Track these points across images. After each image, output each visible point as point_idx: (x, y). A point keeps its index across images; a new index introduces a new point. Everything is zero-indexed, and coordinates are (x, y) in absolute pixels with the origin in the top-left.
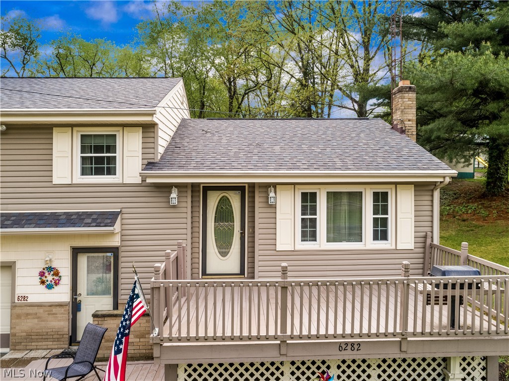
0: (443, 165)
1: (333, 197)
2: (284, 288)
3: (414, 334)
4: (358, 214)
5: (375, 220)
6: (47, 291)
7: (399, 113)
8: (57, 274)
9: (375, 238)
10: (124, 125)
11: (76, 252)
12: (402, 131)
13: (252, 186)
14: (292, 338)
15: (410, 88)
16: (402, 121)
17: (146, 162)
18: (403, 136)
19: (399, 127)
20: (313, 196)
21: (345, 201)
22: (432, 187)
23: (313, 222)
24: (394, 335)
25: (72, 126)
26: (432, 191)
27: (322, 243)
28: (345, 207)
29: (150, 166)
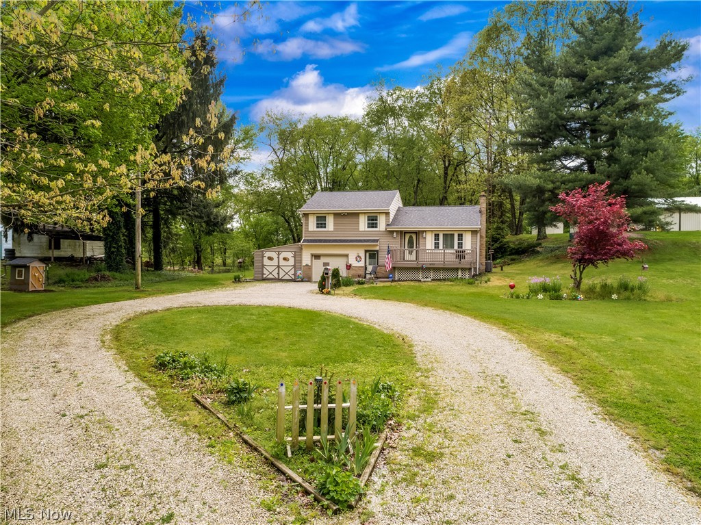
1: (445, 235)
4: (453, 241)
5: (458, 242)
6: (358, 263)
7: (481, 205)
8: (360, 258)
9: (458, 248)
10: (380, 213)
11: (366, 251)
12: (480, 212)
13: (419, 231)
17: (386, 224)
20: (438, 235)
21: (449, 236)
22: (477, 232)
23: (438, 243)
24: (442, 262)
25: (365, 213)
27: (441, 250)
28: (449, 239)
29: (388, 225)
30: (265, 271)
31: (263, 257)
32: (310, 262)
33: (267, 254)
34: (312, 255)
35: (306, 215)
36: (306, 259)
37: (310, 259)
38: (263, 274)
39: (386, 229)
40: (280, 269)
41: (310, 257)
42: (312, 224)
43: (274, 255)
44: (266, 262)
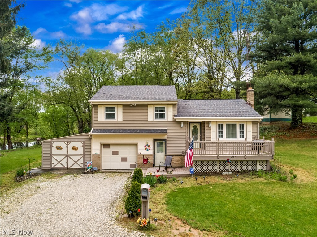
0: (260, 116)
1: (228, 125)
2: (218, 143)
3: (248, 154)
4: (235, 131)
5: (240, 132)
6: (147, 151)
7: (248, 98)
8: (149, 147)
9: (240, 137)
10: (167, 104)
11: (155, 140)
12: (250, 105)
13: (204, 122)
14: (220, 154)
15: (252, 90)
16: (250, 101)
17: (174, 115)
18: (250, 106)
19: (249, 103)
20: (222, 125)
21: (231, 126)
22: (257, 122)
23: (222, 132)
24: (243, 154)
25: (153, 104)
26: (257, 123)
27: (224, 139)
28: (231, 128)
29: (175, 116)
30: (53, 161)
31: (51, 146)
32: (99, 151)
33: (56, 144)
34: (101, 144)
35: (96, 106)
36: (96, 148)
37: (99, 148)
38: (51, 163)
39: (174, 120)
40: (69, 159)
41: (99, 146)
42: (101, 115)
43: (63, 144)
44: (54, 151)
